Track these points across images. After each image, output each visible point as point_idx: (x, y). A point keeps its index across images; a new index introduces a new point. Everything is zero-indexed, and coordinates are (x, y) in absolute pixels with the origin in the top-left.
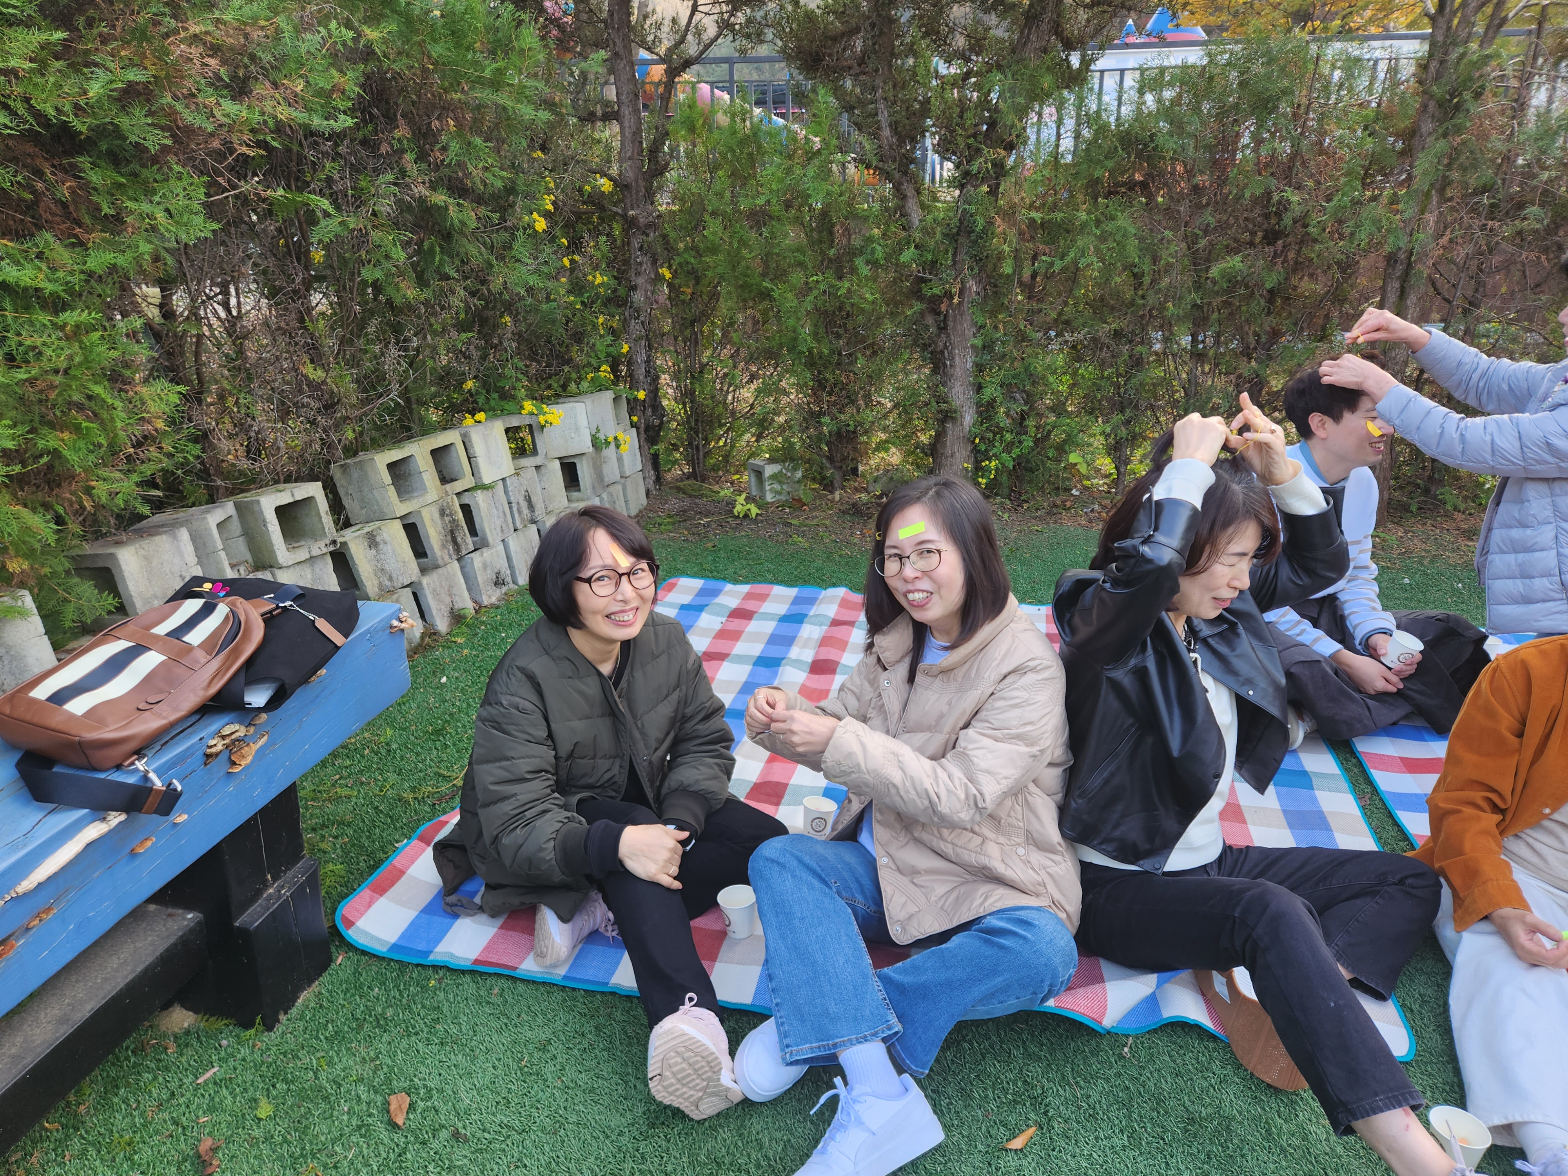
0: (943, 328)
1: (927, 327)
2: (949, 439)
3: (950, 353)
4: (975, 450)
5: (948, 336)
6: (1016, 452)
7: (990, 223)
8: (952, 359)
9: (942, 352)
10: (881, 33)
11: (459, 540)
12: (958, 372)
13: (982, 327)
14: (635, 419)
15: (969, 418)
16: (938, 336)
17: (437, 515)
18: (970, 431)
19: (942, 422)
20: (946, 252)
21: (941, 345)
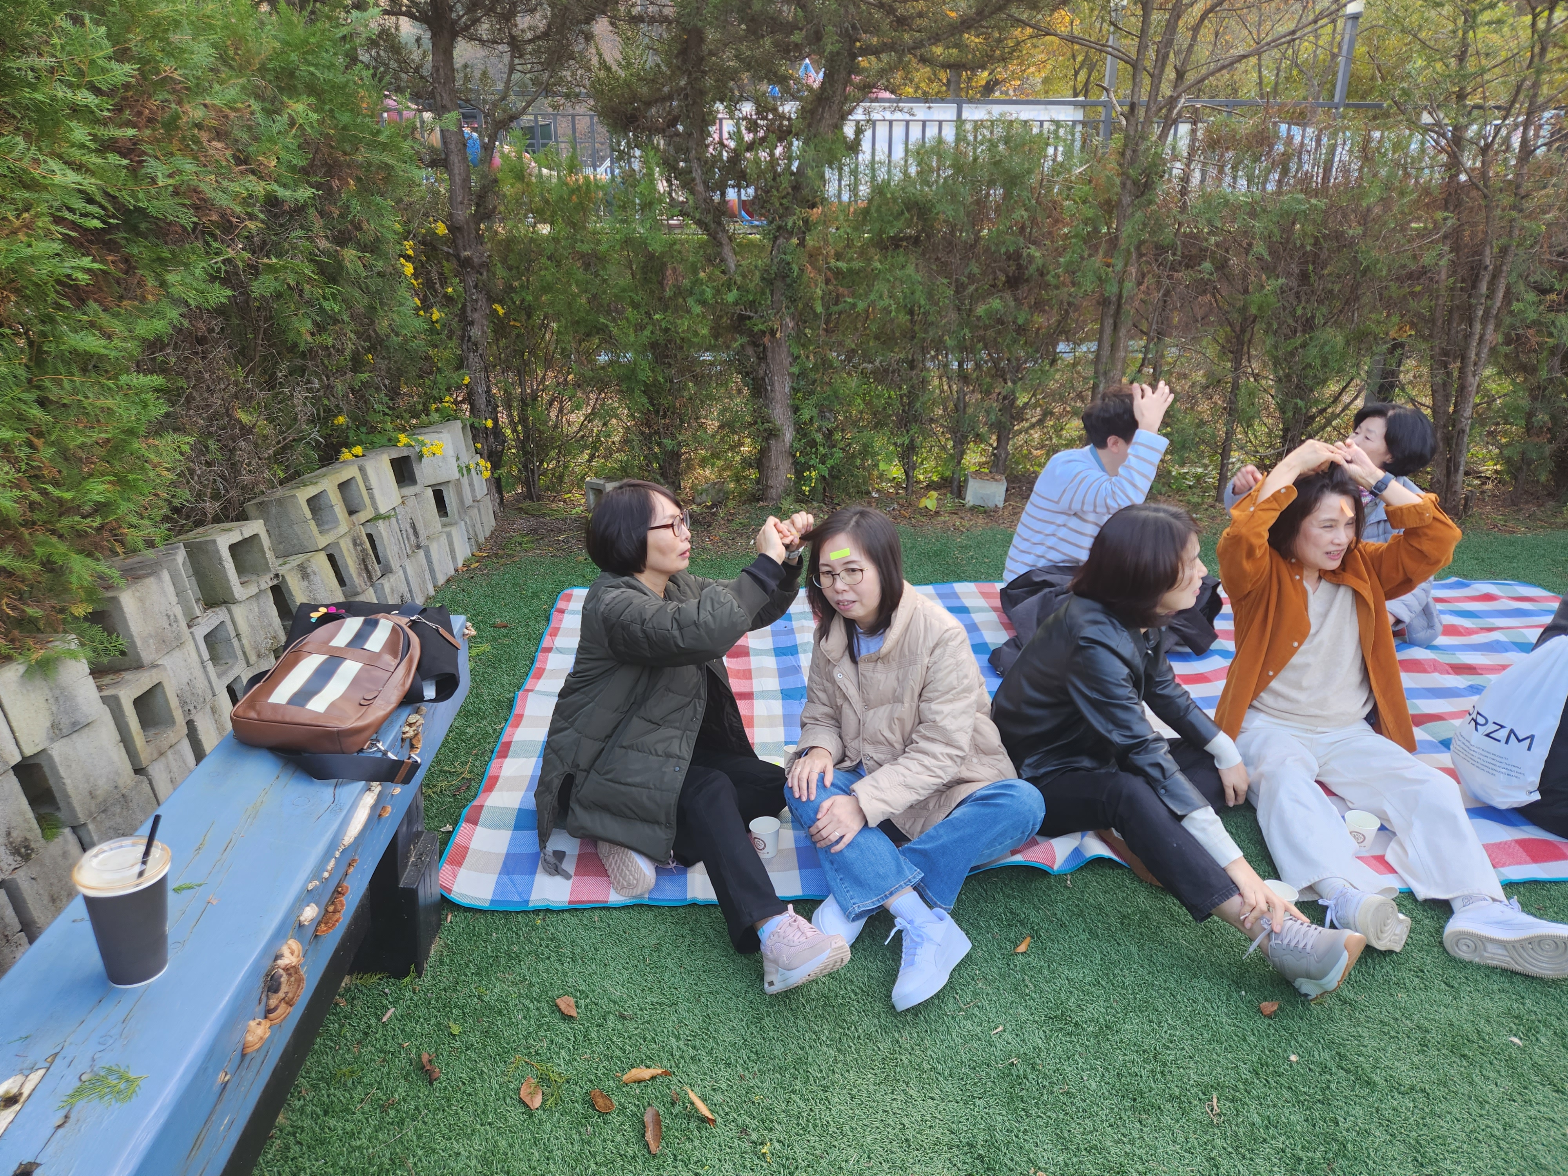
0: (762, 358)
1: (748, 358)
2: (773, 454)
3: (770, 379)
4: (796, 463)
5: (768, 365)
6: (830, 463)
7: (802, 270)
8: (772, 385)
9: (763, 379)
10: (694, 102)
11: (369, 567)
12: (778, 396)
13: (798, 357)
14: (479, 446)
15: (789, 435)
16: (759, 364)
17: (350, 545)
18: (792, 446)
19: (767, 439)
20: (763, 293)
21: (761, 372)
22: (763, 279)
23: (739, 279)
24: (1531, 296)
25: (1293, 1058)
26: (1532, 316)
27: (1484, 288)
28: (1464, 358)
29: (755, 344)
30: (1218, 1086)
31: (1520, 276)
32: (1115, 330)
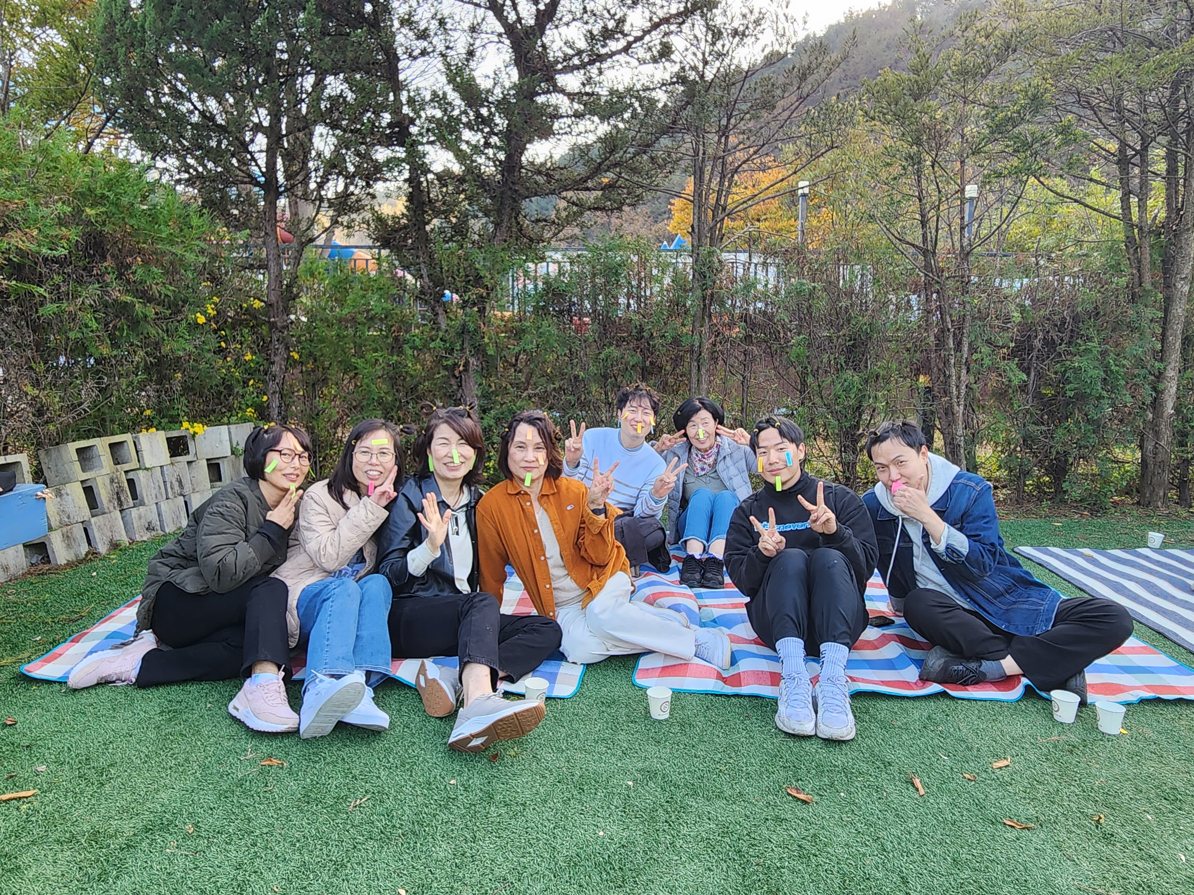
1: (451, 386)
3: (464, 400)
5: (463, 390)
7: (478, 327)
9: (460, 400)
11: (122, 498)
13: (481, 385)
16: (458, 390)
17: (108, 482)
20: (456, 342)
21: (459, 395)
22: (456, 333)
23: (441, 334)
25: (452, 782)
29: (456, 377)
32: (699, 370)
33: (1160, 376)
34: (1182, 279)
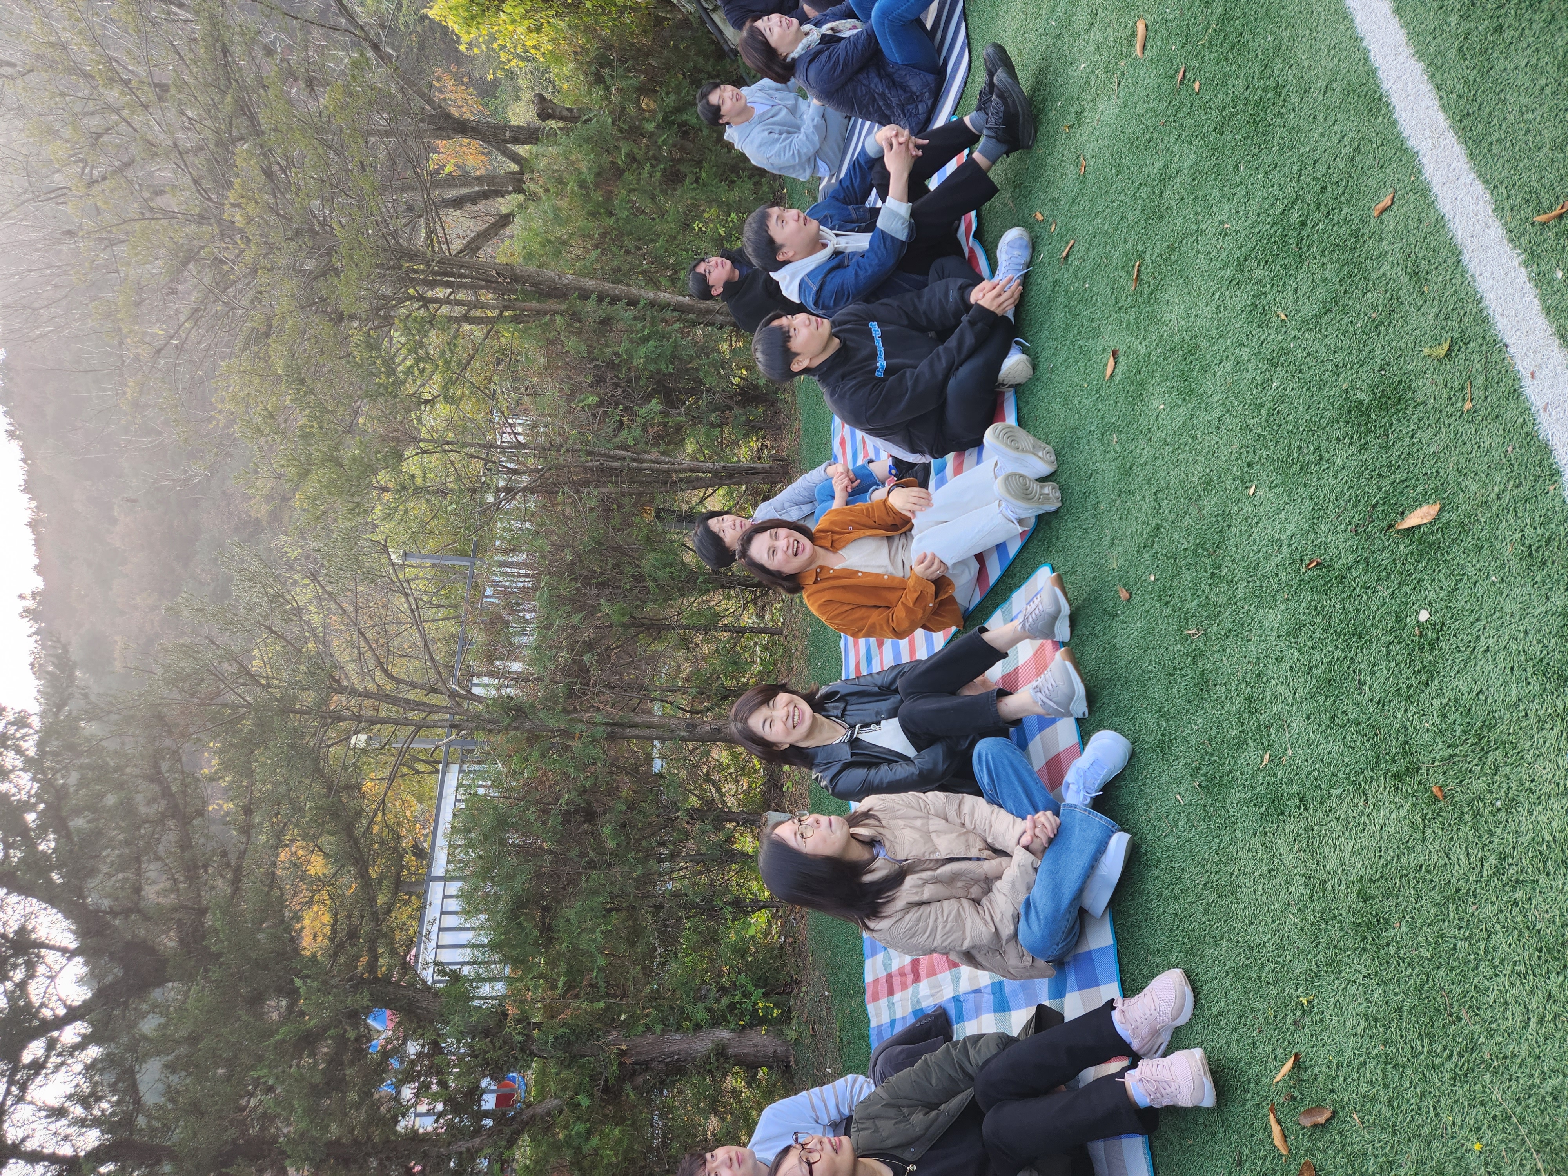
0: (645, 1065)
1: (646, 1082)
2: (742, 1051)
3: (668, 1056)
4: (751, 1025)
5: (653, 1059)
6: (750, 987)
8: (673, 1054)
9: (668, 1064)
12: (684, 1046)
13: (647, 1026)
15: (723, 1034)
16: (653, 1069)
18: (733, 1030)
19: (727, 1058)
20: (583, 1067)
21: (661, 1066)
22: (569, 1067)
23: (569, 1093)
24: (624, 434)
25: (1152, 578)
26: (638, 432)
27: (616, 464)
28: (668, 472)
29: (633, 1074)
30: (1180, 629)
31: (609, 441)
32: (634, 726)
33: (652, 304)
34: (560, 278)
